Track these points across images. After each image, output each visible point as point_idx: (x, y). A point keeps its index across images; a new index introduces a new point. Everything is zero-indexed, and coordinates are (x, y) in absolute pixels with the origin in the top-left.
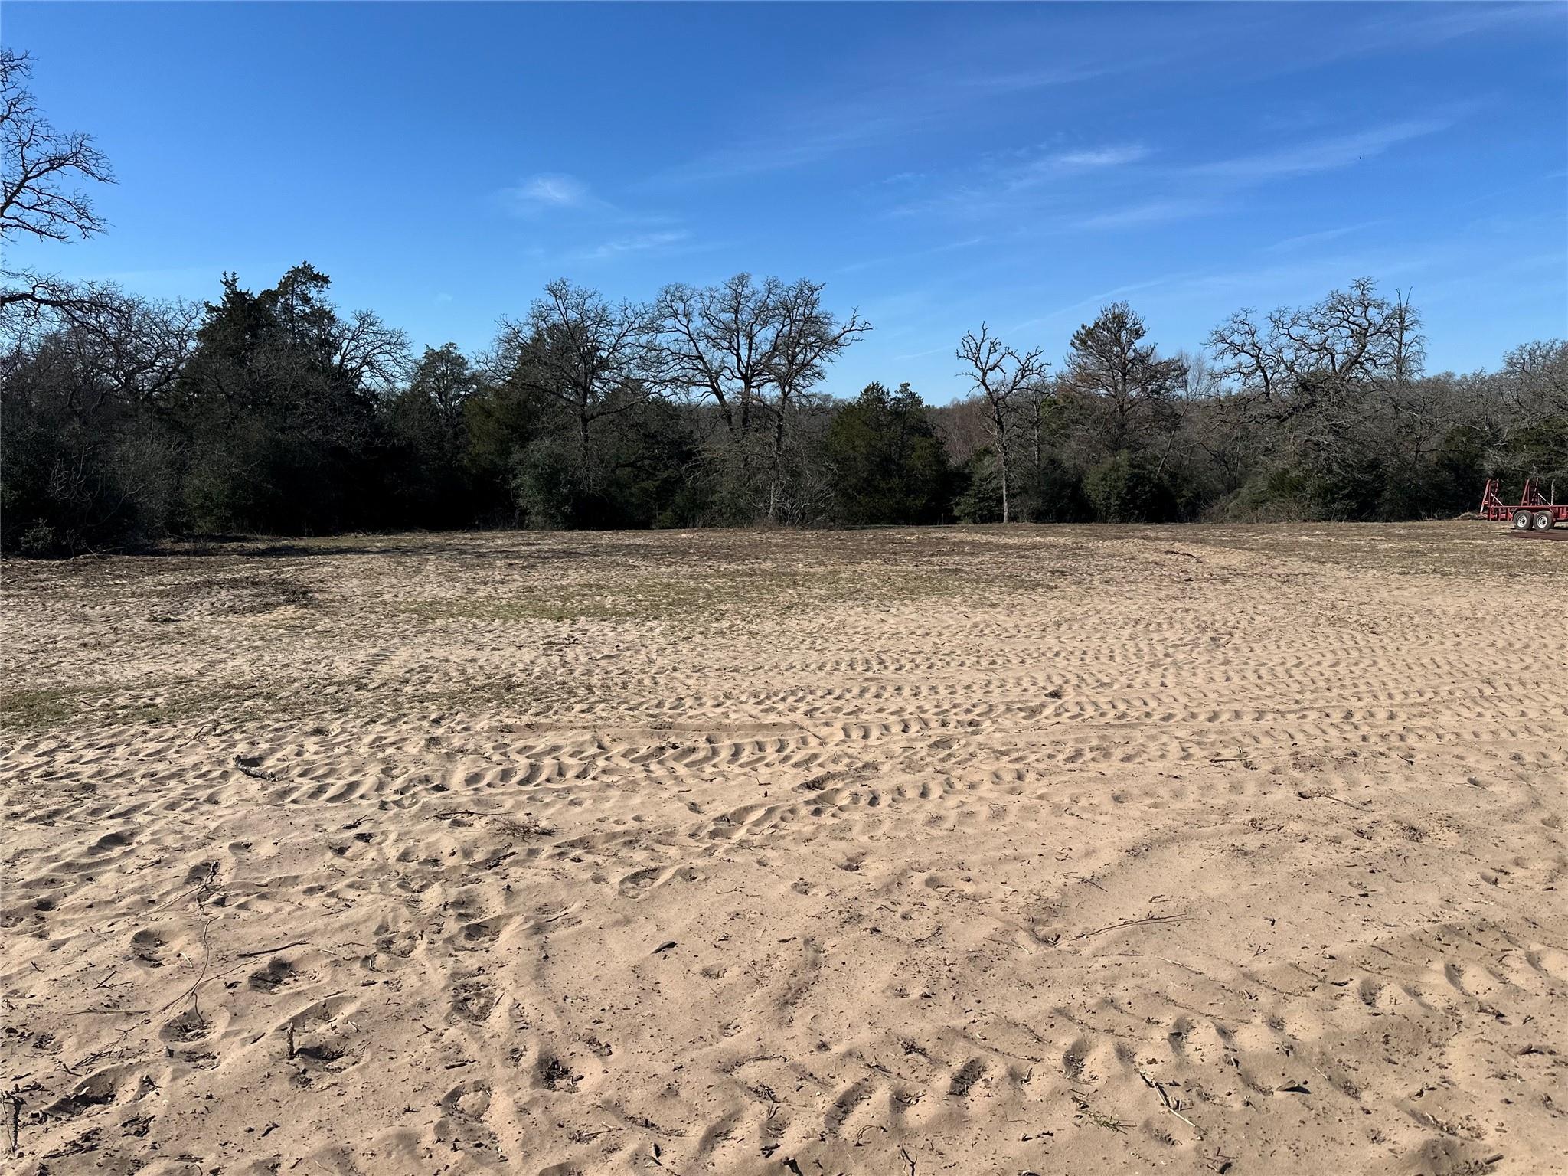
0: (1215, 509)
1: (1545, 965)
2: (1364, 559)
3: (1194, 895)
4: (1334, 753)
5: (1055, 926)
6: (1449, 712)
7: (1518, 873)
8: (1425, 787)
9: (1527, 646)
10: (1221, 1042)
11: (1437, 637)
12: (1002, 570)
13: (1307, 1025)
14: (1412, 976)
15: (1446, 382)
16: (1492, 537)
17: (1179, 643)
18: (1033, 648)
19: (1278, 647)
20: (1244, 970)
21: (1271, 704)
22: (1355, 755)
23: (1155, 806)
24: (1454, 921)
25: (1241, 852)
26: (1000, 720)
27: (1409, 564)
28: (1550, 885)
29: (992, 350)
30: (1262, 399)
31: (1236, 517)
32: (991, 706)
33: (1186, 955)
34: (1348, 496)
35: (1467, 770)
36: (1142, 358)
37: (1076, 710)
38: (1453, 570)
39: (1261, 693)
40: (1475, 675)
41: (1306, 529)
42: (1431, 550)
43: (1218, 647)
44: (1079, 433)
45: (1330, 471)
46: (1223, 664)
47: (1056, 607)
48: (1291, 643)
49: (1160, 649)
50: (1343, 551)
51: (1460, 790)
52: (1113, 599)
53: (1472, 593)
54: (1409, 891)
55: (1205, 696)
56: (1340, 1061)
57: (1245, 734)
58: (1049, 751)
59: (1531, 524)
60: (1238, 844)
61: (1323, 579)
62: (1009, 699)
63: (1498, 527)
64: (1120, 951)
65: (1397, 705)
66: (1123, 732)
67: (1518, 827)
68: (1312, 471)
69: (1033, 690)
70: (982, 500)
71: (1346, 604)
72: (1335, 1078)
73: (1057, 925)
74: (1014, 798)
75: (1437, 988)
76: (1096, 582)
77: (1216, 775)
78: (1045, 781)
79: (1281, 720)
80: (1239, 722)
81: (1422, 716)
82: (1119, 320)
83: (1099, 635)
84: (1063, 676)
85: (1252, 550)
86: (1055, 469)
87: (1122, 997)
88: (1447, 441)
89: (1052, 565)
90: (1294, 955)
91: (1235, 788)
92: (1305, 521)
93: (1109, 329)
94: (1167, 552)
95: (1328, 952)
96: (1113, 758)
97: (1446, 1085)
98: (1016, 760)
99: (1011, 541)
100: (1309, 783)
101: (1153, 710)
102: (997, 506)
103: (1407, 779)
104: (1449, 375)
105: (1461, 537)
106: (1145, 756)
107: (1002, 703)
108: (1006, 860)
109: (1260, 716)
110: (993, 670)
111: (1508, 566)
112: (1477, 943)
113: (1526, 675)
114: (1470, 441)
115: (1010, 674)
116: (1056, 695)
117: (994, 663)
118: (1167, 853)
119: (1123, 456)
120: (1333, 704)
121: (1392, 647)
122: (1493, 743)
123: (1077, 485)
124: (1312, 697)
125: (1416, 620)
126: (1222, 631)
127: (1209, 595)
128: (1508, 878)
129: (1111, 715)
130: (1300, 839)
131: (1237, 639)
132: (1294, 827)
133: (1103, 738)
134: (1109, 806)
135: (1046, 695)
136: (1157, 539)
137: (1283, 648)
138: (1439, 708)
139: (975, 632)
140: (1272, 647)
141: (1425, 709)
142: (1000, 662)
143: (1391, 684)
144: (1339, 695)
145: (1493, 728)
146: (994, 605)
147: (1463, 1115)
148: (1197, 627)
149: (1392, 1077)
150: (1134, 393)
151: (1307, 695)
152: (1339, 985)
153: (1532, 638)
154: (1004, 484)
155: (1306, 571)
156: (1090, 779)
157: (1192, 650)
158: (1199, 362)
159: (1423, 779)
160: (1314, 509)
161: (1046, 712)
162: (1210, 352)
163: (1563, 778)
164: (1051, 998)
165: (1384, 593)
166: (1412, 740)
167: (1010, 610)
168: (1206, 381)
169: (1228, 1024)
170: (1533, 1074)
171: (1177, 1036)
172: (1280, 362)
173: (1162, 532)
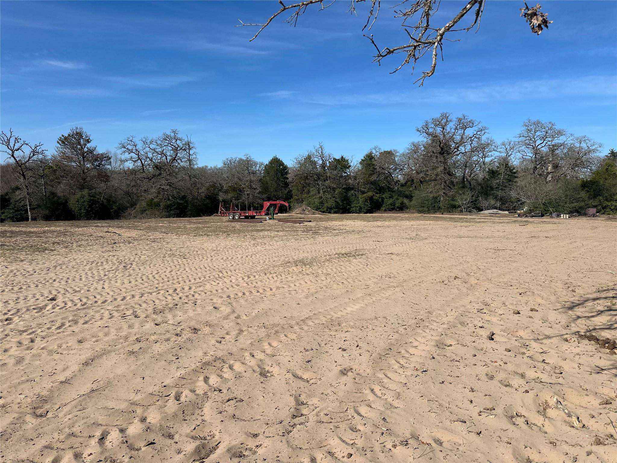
0: (126, 214)
1: (234, 368)
2: (182, 231)
3: (111, 376)
4: (169, 305)
5: (46, 407)
6: (208, 284)
7: (227, 337)
8: (199, 313)
9: (232, 258)
10: (121, 435)
11: (205, 258)
12: (27, 244)
13: (155, 416)
14: (193, 385)
15: (206, 169)
16: (223, 222)
17: (110, 269)
18: (42, 279)
19: (150, 267)
20: (131, 401)
21: (147, 290)
22: (177, 305)
23: (97, 341)
24: (206, 360)
25: (132, 353)
26: (23, 316)
27: (197, 233)
28: (236, 339)
29: (16, 142)
30: (141, 171)
31: (135, 217)
32: (18, 309)
33: (108, 402)
34: (176, 209)
35: (214, 303)
36: (91, 151)
37: (63, 305)
38: (211, 234)
39: (143, 286)
40: (217, 270)
41: (162, 221)
42: (204, 227)
43: (127, 269)
44: (65, 181)
45: (169, 199)
46: (128, 276)
47: (55, 259)
48: (155, 265)
49: (102, 273)
50: (174, 228)
51: (211, 312)
52: (82, 253)
53: (216, 241)
54: (193, 353)
55: (121, 290)
56: (167, 426)
57: (136, 304)
58: (48, 326)
59: (234, 217)
60: (131, 350)
61: (167, 239)
62: (28, 305)
63: (225, 219)
64: (77, 410)
65: (192, 284)
66: (84, 311)
67: (228, 321)
68: (162, 199)
69: (41, 298)
70: (17, 211)
71: (175, 248)
72: (165, 434)
73: (47, 407)
74: (29, 352)
75: (201, 386)
76: (74, 246)
77: (123, 323)
78: (45, 340)
79: (150, 296)
80: (134, 299)
81: (200, 287)
82: (79, 135)
83: (75, 270)
84: (57, 290)
85: (141, 230)
86: (54, 197)
87: (77, 430)
88: (207, 189)
89: (53, 240)
90: (151, 390)
91: (130, 327)
92: (161, 218)
93: (75, 138)
94: (106, 232)
95: (164, 384)
96: (79, 324)
97: (203, 422)
98: (31, 333)
99: (32, 230)
100: (159, 319)
101: (99, 299)
102: (25, 213)
103: (194, 311)
104: (207, 167)
105: (213, 222)
106: (93, 320)
107: (25, 307)
108: (23, 382)
109: (142, 295)
110: (21, 292)
111: (227, 232)
112: (214, 366)
113: (232, 268)
114: (214, 190)
115: (29, 292)
116: (53, 299)
117: (21, 288)
118: (101, 360)
119: (85, 192)
120: (170, 286)
121: (191, 263)
122: (222, 293)
123: (65, 203)
124: (162, 285)
125: (199, 252)
126: (128, 263)
127: (123, 249)
128: (224, 340)
129: (79, 305)
130: (155, 342)
131: (134, 266)
132: (153, 338)
133: (74, 316)
134: (76, 346)
135: (48, 300)
136: (102, 227)
137: (152, 267)
138: (206, 283)
139: (12, 274)
140: (148, 267)
141: (201, 284)
142: (24, 287)
143: (190, 276)
144: (172, 283)
145: (222, 287)
146: (22, 261)
147: (209, 432)
148: (118, 262)
149: (185, 426)
150: (88, 166)
151: (161, 285)
152: (168, 396)
153: (234, 255)
154: (28, 203)
155: (161, 237)
156: (68, 335)
157: (116, 272)
158: (115, 155)
159: (199, 310)
160: (164, 213)
161: (48, 308)
162: (119, 152)
163: (242, 301)
164: (42, 442)
165: (188, 244)
166: (197, 296)
167: (31, 262)
168: (119, 163)
169: (124, 426)
170: (230, 408)
171: (102, 439)
172: (147, 157)
173: (104, 223)
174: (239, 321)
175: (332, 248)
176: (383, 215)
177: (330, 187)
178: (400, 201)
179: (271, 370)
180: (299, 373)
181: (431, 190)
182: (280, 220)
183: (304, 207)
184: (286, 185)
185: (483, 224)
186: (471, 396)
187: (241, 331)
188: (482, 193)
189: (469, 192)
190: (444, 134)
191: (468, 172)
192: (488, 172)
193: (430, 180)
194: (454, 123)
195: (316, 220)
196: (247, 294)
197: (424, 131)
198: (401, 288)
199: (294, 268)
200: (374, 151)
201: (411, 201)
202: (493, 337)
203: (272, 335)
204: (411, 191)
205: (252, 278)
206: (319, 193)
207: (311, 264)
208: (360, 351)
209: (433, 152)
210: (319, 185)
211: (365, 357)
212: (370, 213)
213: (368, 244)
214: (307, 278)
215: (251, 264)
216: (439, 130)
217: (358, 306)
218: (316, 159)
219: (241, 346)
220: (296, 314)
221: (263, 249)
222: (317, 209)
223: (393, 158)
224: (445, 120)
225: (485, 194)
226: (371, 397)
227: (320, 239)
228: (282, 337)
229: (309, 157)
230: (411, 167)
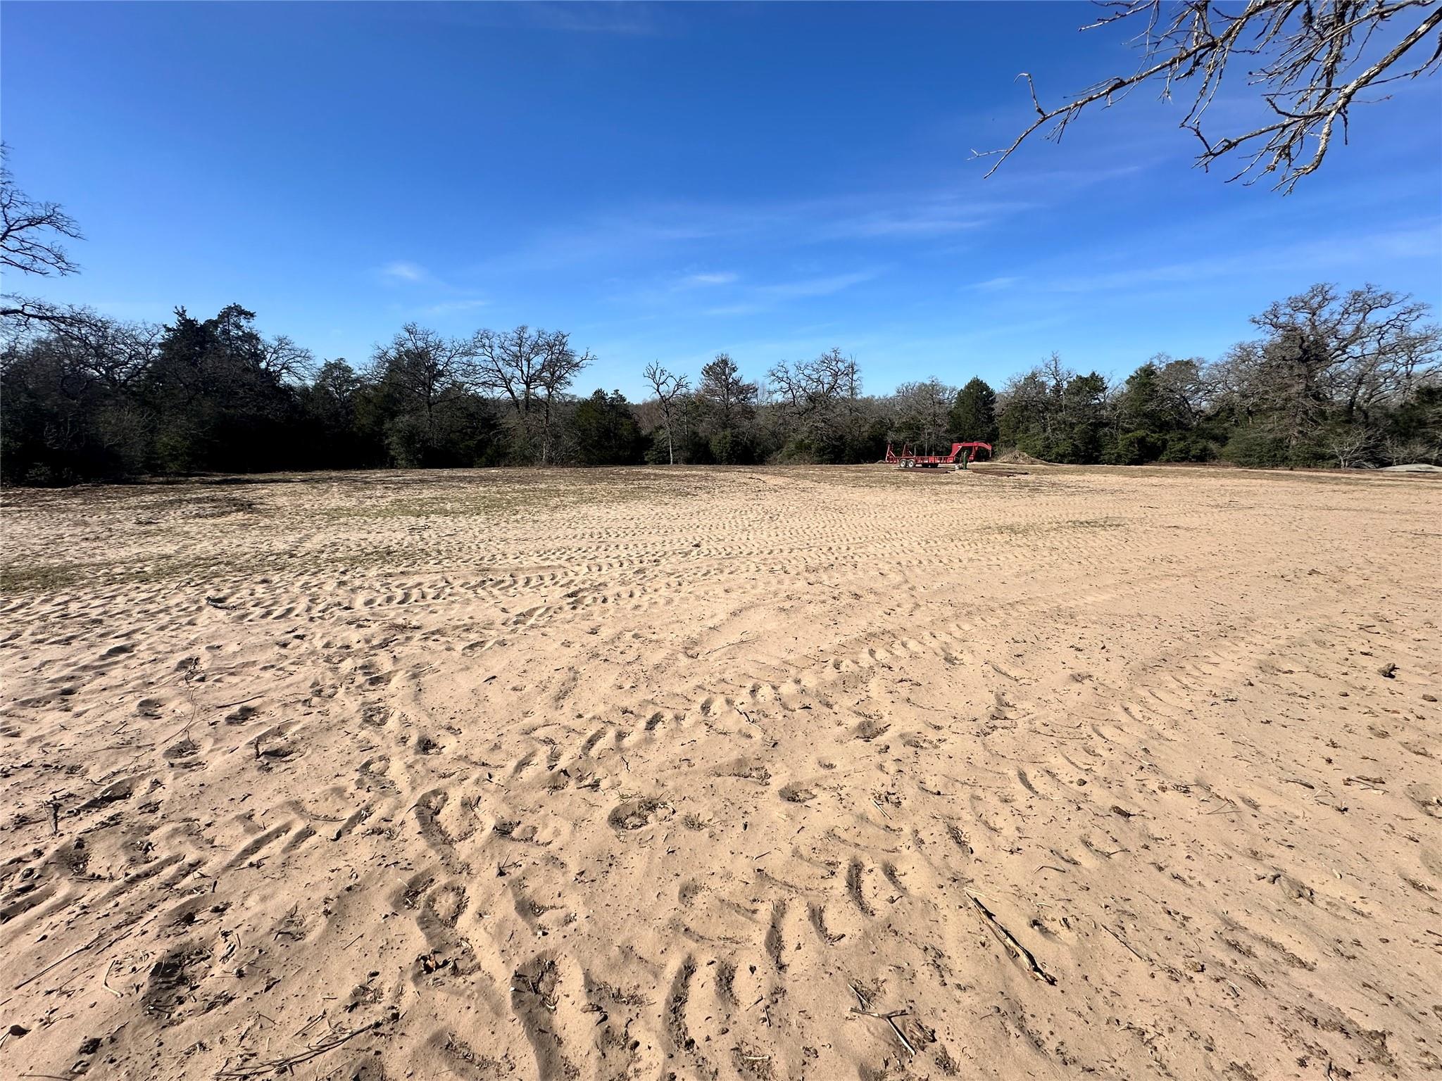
0: (771, 458)
1: (908, 646)
2: (837, 480)
3: (761, 630)
4: (823, 565)
6: (872, 546)
7: (898, 610)
8: (861, 577)
9: (904, 517)
10: (773, 692)
11: (867, 514)
12: (670, 487)
13: (810, 680)
14: (855, 655)
16: (891, 471)
17: (755, 519)
18: (686, 524)
19: (799, 520)
20: (784, 660)
21: (796, 545)
22: (832, 565)
23: (744, 593)
24: (872, 631)
25: (782, 610)
26: (669, 559)
27: (856, 483)
28: (911, 614)
29: (662, 374)
30: (792, 405)
31: (781, 463)
32: (665, 552)
33: (757, 656)
34: (830, 452)
35: (879, 569)
36: (736, 382)
37: (707, 552)
38: (875, 485)
39: (792, 541)
40: (883, 530)
42: (866, 477)
43: (773, 521)
44: (707, 419)
45: (822, 440)
46: (775, 529)
47: (697, 504)
48: (805, 519)
49: (746, 523)
50: (827, 477)
51: (876, 578)
52: (725, 500)
53: (882, 494)
54: (854, 621)
55: (767, 543)
56: (825, 694)
57: (785, 559)
58: (694, 572)
59: (906, 465)
60: (781, 606)
61: (819, 490)
62: (674, 549)
63: (893, 467)
64: (727, 658)
65: (850, 544)
66: (729, 561)
67: (899, 591)
68: (814, 440)
69: (686, 544)
70: (659, 453)
71: (829, 500)
72: (822, 701)
73: (697, 649)
74: (677, 594)
75: (865, 659)
76: (716, 492)
77: (772, 577)
78: (692, 585)
79: (800, 552)
80: (782, 554)
81: (861, 548)
82: (725, 362)
83: (718, 517)
84: (701, 537)
85: (788, 477)
86: (696, 437)
87: (728, 677)
88: (872, 427)
89: (695, 484)
90: (805, 652)
91: (780, 582)
93: (720, 367)
94: (750, 478)
95: (820, 649)
96: (724, 573)
97: (868, 698)
98: (678, 577)
99: (674, 473)
100: (812, 578)
101: (743, 550)
102: (667, 456)
103: (854, 574)
104: (873, 397)
105: (878, 471)
106: (739, 571)
107: (671, 550)
108: (673, 622)
109: (792, 550)
110: (666, 535)
111: (897, 483)
112: (882, 639)
113: (904, 529)
114: (882, 427)
115: (674, 537)
116: (697, 546)
117: (666, 532)
118: (749, 613)
119: (728, 431)
120: (824, 544)
121: (848, 519)
122: (889, 558)
123: (707, 445)
124: (814, 542)
125: (859, 507)
126: (775, 514)
127: (769, 497)
128: (894, 612)
129: (724, 554)
130: (808, 602)
131: (781, 517)
132: (806, 597)
133: (719, 564)
134: (722, 594)
135: (693, 546)
136: (745, 472)
137: (802, 521)
138: (868, 544)
139: (657, 517)
140: (797, 520)
141: (862, 545)
142: (669, 531)
143: (848, 535)
144: (826, 540)
145: (890, 551)
146: (666, 504)
147: (875, 710)
148: (764, 512)
149: (846, 698)
150: (733, 400)
151: (812, 541)
152: (825, 662)
153: (906, 513)
154: (670, 444)
155: (812, 486)
156: (714, 583)
157: (761, 523)
158: (763, 385)
159: (861, 574)
160: (815, 458)
161: (692, 554)
162: (768, 381)
163: (918, 571)
164: (695, 681)
165: (846, 495)
166: (856, 558)
167: (674, 506)
168: (766, 395)
169: (776, 684)
170: (904, 690)
171: (753, 692)
172: (800, 387)
173: (747, 469)
174: (914, 593)
175: (1065, 512)
176: (1163, 468)
177: (1064, 422)
178: (1200, 446)
179: (960, 657)
180: (1004, 668)
181: (1270, 426)
182: (975, 471)
183: (1016, 453)
184: (991, 419)
185: (1388, 490)
186: (1330, 753)
187: (917, 606)
188: (1395, 432)
189: (1362, 430)
190: (1313, 324)
191: (1364, 394)
192: (1418, 392)
193: (1271, 409)
194: (1342, 301)
195: (1035, 471)
196: (925, 563)
197: (1267, 320)
198: (1192, 579)
199: (999, 537)
200: (1156, 362)
201: (1223, 446)
202: (1393, 673)
203: (963, 615)
204: (1225, 429)
205: (932, 543)
206: (1045, 431)
207: (1025, 532)
208: (1107, 655)
209: (1284, 358)
210: (1045, 419)
211: (1116, 665)
212: (1136, 464)
213: (1130, 511)
214: (1017, 551)
215: (930, 525)
216: (1302, 318)
217: (1106, 597)
218: (1044, 379)
219: (918, 623)
220: (999, 595)
221: (948, 508)
222: (1039, 456)
223: (1193, 371)
224: (1320, 298)
225: (1401, 434)
226: (1124, 718)
227: (1042, 498)
228: (977, 620)
229: (1034, 376)
230: (1230, 385)
